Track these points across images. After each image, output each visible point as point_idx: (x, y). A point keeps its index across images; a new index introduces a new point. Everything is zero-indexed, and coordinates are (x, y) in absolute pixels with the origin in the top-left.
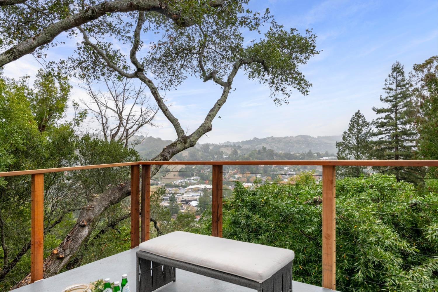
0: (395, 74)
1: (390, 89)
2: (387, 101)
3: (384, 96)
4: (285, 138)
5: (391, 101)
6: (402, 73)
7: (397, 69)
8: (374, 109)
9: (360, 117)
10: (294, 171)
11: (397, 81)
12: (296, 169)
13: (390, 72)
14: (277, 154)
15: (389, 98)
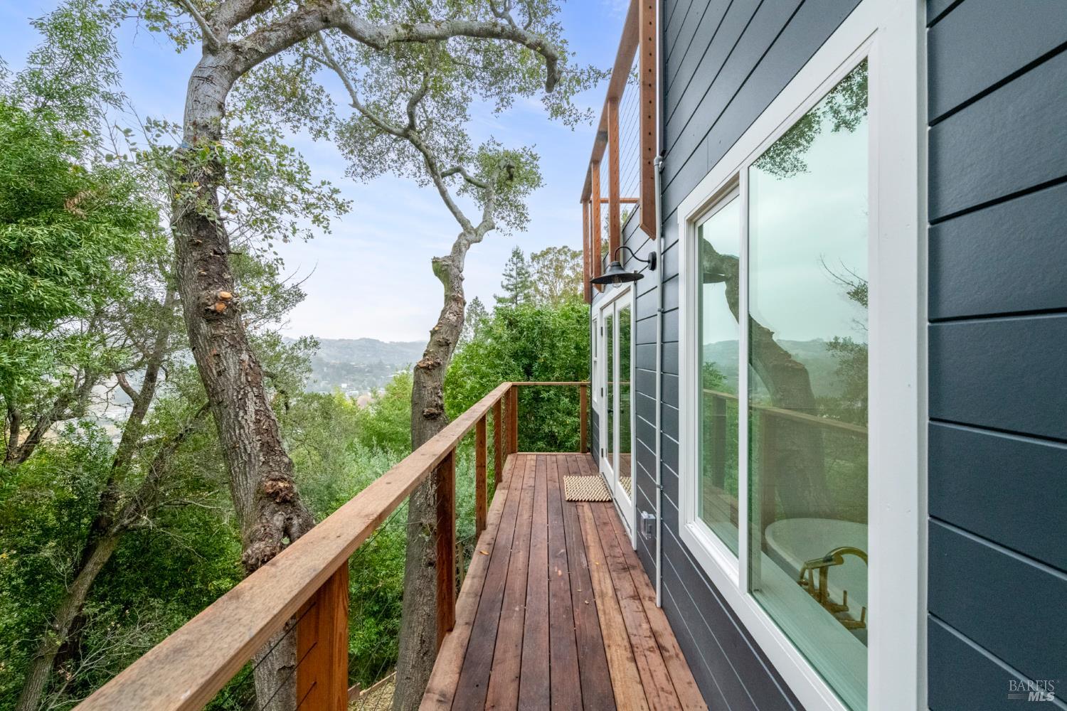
0: (515, 259)
1: (511, 276)
2: (508, 289)
3: (505, 283)
4: (340, 340)
5: (512, 290)
6: (522, 260)
7: (517, 254)
8: (495, 297)
9: (478, 305)
10: (357, 389)
11: (517, 268)
12: (360, 386)
13: (511, 256)
14: (328, 363)
15: (510, 287)
